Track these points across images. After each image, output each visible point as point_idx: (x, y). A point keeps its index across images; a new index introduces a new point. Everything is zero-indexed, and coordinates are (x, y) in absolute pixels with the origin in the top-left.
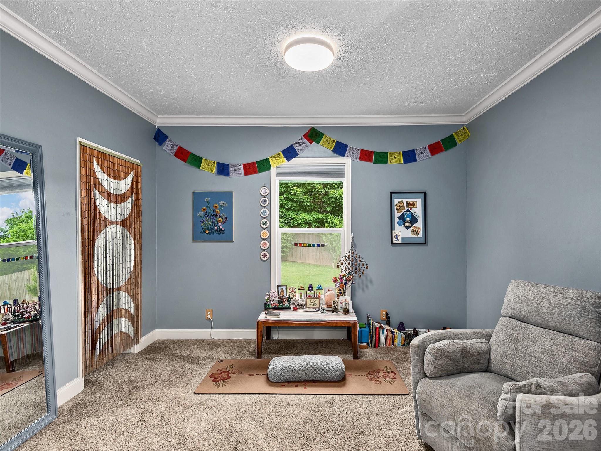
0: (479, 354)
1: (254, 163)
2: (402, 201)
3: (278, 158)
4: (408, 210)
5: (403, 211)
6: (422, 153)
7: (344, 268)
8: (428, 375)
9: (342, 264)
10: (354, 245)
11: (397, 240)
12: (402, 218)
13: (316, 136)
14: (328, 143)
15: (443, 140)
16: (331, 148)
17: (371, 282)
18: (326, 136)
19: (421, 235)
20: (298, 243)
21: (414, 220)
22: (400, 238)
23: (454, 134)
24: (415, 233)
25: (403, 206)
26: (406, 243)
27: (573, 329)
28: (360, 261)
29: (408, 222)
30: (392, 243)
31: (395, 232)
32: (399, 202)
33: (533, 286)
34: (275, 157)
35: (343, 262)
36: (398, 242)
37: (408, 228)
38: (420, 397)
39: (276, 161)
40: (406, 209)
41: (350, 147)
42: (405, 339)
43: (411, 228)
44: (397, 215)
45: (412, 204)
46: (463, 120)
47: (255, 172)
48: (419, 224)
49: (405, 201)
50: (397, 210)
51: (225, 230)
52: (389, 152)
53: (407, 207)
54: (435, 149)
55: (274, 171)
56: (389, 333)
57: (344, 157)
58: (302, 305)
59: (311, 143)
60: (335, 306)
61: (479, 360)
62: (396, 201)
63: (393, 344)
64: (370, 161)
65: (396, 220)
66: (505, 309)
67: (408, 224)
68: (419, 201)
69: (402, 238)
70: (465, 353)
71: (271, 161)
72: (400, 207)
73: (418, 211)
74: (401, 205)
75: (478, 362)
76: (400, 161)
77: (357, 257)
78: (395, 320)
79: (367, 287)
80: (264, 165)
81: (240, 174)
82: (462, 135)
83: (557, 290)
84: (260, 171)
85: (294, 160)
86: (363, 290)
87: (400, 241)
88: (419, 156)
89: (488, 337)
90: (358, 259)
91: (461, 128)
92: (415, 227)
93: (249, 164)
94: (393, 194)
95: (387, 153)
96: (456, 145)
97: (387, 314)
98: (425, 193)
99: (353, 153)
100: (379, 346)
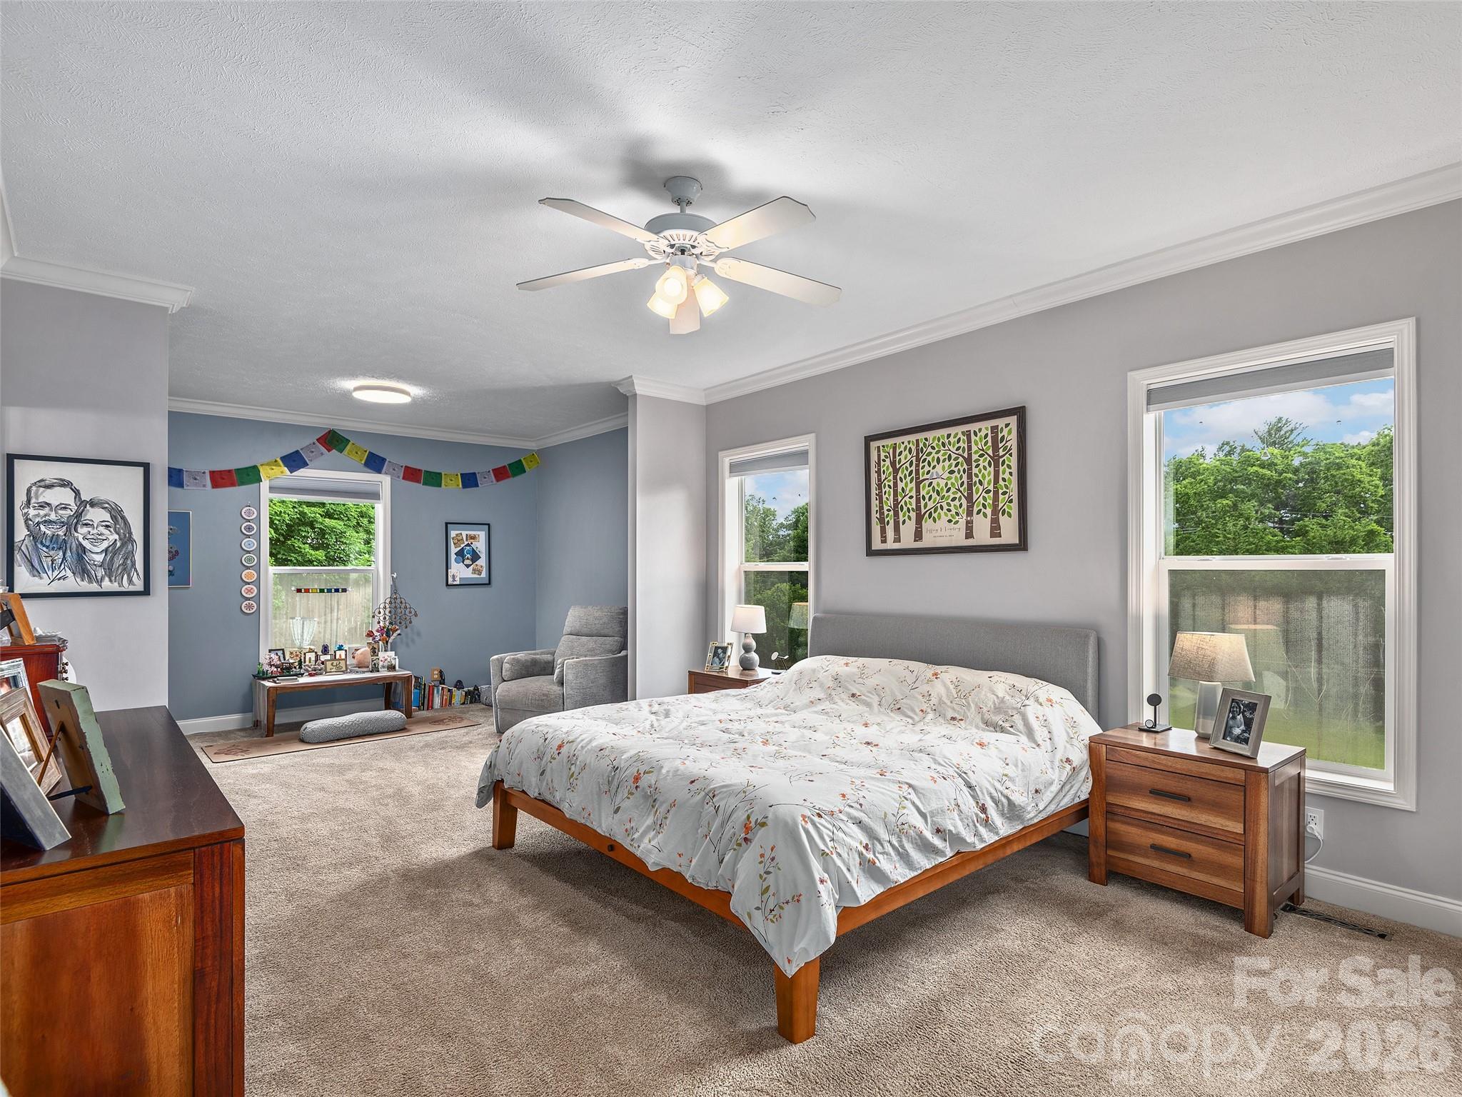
0: (546, 663)
1: (230, 471)
2: (461, 534)
3: (274, 467)
4: (468, 545)
5: (462, 546)
6: (485, 478)
7: (382, 618)
8: (505, 679)
9: (380, 613)
10: (395, 590)
11: (454, 580)
12: (460, 554)
13: (338, 441)
14: (357, 453)
15: (509, 465)
16: (361, 460)
17: (419, 634)
18: (353, 444)
19: (484, 574)
20: (303, 587)
21: (475, 557)
22: (457, 579)
23: (522, 459)
24: (477, 572)
25: (462, 539)
26: (465, 585)
27: (606, 631)
28: (406, 608)
29: (468, 558)
30: (447, 585)
31: (451, 572)
32: (457, 535)
33: (585, 608)
34: (268, 464)
35: (381, 610)
36: (455, 583)
37: (468, 566)
38: (499, 696)
39: (270, 471)
40: (466, 543)
41: (389, 462)
42: (465, 696)
43: (472, 566)
44: (454, 550)
45: (473, 538)
46: (532, 445)
47: (233, 485)
48: (482, 562)
49: (464, 533)
50: (454, 544)
51: (174, 569)
52: (443, 473)
53: (467, 540)
54: (501, 474)
55: (265, 485)
56: (446, 691)
57: (380, 473)
58: (320, 670)
59: (329, 451)
60: (375, 664)
61: (545, 667)
62: (453, 534)
63: (450, 703)
64: (418, 481)
65: (453, 557)
66: (567, 629)
67: (468, 561)
68: (482, 535)
69: (460, 578)
70: (534, 662)
71: (261, 470)
72: (458, 540)
73: (480, 545)
74: (460, 538)
75: (544, 669)
76: (458, 485)
77: (401, 602)
78: (451, 678)
79: (413, 641)
80: (248, 475)
81: (204, 486)
82: (531, 461)
83: (599, 608)
84: (243, 484)
85: (302, 472)
86: (407, 645)
87: (458, 583)
88: (481, 480)
89: (553, 654)
90: (403, 606)
91: (531, 454)
92: (477, 565)
93: (220, 471)
94: (449, 525)
95: (440, 474)
96: (525, 472)
97: (441, 672)
98: (489, 525)
99: (394, 470)
100: (432, 708)
